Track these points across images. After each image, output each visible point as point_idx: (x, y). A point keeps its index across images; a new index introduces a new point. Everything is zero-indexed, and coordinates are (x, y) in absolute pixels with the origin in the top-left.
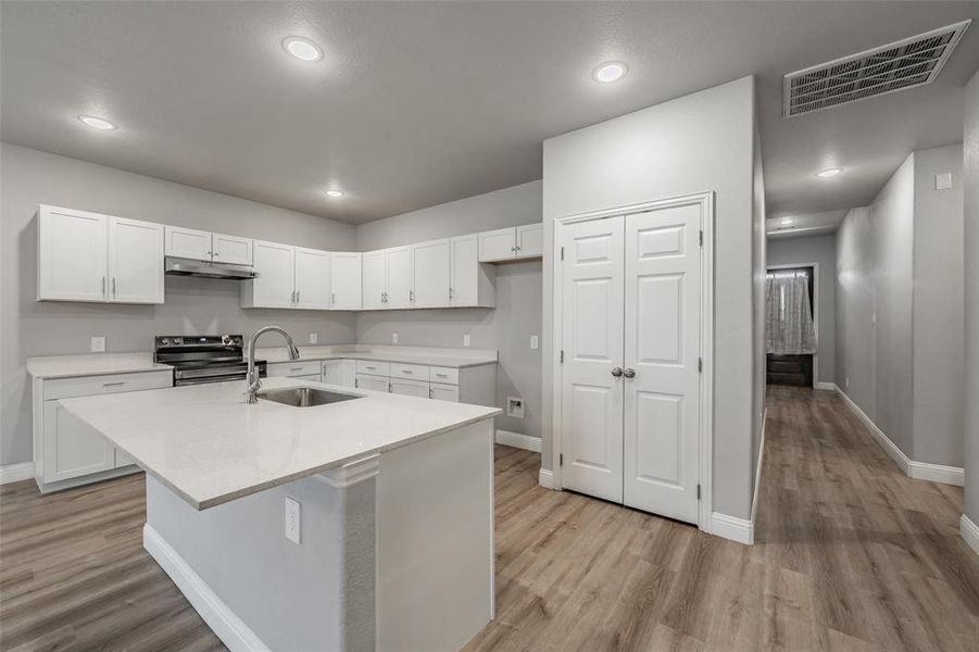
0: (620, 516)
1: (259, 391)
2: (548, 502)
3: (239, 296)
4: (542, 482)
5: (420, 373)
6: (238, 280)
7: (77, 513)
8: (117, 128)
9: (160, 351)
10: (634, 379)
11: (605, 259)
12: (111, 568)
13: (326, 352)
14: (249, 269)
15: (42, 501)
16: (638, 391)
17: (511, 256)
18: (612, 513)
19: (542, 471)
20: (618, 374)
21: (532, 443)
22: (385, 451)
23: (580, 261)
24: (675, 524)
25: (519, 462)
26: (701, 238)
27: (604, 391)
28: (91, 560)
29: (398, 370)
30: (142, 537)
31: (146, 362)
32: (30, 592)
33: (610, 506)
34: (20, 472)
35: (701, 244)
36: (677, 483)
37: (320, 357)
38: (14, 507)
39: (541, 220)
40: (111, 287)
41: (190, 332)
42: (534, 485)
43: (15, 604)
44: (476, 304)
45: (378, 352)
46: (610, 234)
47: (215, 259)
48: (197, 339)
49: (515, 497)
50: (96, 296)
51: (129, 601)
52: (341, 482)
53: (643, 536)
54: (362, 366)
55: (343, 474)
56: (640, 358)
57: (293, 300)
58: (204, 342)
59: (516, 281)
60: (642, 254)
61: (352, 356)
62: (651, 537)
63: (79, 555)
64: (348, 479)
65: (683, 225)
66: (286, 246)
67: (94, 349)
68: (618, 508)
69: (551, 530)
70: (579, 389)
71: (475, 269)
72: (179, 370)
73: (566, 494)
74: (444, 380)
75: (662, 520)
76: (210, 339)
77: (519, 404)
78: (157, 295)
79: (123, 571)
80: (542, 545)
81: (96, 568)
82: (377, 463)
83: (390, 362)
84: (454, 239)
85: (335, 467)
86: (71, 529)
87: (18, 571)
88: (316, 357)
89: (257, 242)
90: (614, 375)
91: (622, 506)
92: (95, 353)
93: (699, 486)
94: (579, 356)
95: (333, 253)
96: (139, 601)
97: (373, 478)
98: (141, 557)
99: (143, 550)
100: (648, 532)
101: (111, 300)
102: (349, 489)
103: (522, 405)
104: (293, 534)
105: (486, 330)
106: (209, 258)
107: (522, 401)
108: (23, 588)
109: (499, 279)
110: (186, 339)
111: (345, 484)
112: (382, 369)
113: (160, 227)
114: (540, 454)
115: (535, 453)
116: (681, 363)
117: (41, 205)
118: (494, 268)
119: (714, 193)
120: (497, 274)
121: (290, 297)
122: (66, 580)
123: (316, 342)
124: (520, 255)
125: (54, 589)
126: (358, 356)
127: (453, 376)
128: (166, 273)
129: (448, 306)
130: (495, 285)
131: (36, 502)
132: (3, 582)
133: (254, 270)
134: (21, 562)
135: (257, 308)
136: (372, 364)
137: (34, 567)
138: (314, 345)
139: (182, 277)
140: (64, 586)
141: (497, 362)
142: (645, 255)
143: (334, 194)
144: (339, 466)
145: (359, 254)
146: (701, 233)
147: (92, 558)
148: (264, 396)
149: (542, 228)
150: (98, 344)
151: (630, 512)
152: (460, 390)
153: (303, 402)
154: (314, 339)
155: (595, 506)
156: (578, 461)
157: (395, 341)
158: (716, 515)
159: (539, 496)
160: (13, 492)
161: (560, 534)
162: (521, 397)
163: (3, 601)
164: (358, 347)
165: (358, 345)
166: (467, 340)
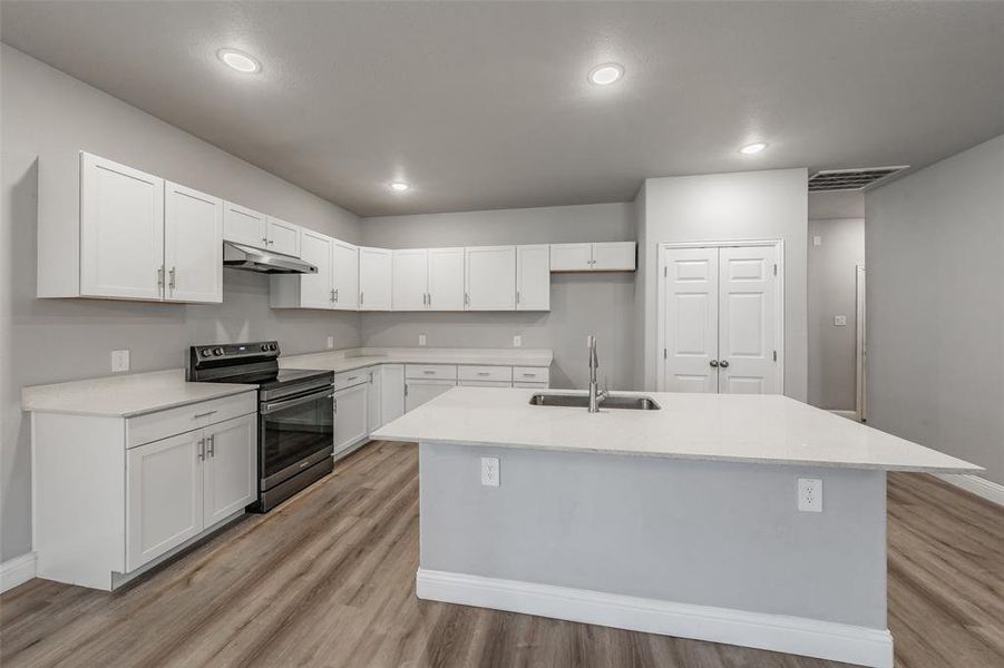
9: (202, 366)
10: (728, 368)
11: (703, 279)
16: (730, 377)
17: (585, 267)
23: (682, 279)
26: (775, 270)
27: (702, 379)
35: (776, 274)
40: (169, 282)
44: (548, 309)
46: (707, 261)
47: (269, 247)
48: (237, 348)
56: (732, 353)
58: (244, 352)
60: (732, 278)
65: (762, 259)
67: (115, 368)
70: (681, 378)
71: (545, 277)
74: (530, 379)
83: (457, 365)
89: (304, 231)
90: (711, 365)
92: (115, 374)
94: (680, 353)
95: (362, 249)
101: (166, 299)
104: (810, 507)
105: (540, 331)
106: (263, 247)
110: (226, 348)
113: (220, 203)
116: (760, 355)
119: (784, 241)
123: (332, 346)
124: (595, 267)
127: (544, 374)
128: (225, 264)
129: (513, 309)
133: (314, 265)
135: (305, 309)
136: (416, 368)
138: (331, 349)
142: (735, 278)
143: (399, 187)
146: (775, 266)
150: (120, 360)
154: (331, 343)
157: (423, 343)
164: (364, 351)
165: (364, 349)
166: (517, 341)
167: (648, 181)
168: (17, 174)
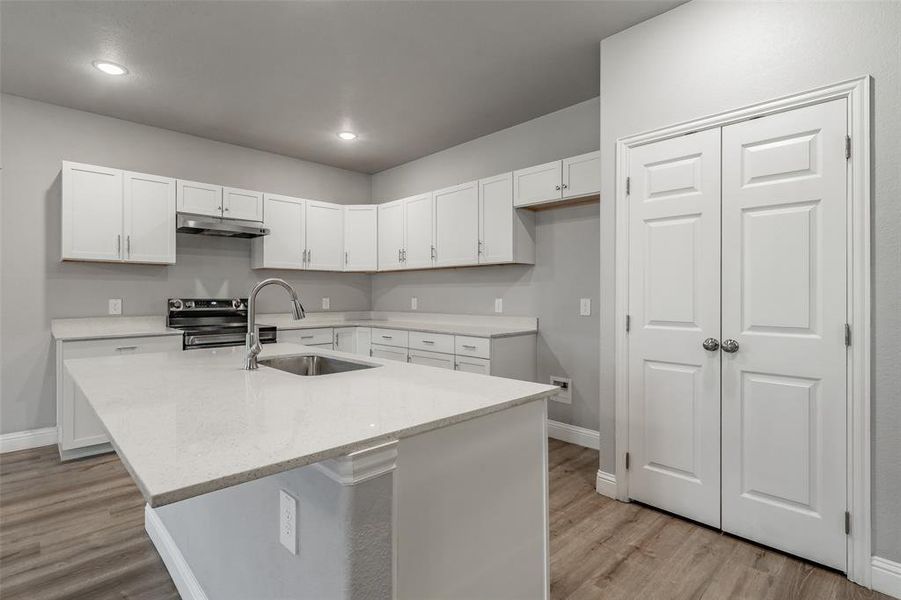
0: (718, 546)
1: (260, 356)
2: (610, 517)
3: (250, 256)
4: (601, 488)
5: (444, 343)
6: (249, 237)
7: (91, 484)
8: (128, 73)
9: (172, 315)
10: (738, 355)
11: (691, 189)
12: (110, 550)
13: (338, 319)
14: (259, 225)
15: (61, 468)
16: (743, 372)
17: (556, 196)
18: (705, 541)
19: (600, 474)
20: (712, 347)
21: (586, 437)
22: (405, 436)
23: (653, 195)
24: (807, 567)
25: (568, 460)
26: (849, 148)
27: (691, 371)
28: (96, 539)
29: (417, 340)
30: (143, 518)
31: (159, 326)
32: (34, 569)
33: (700, 530)
34: (43, 438)
35: (849, 156)
36: (808, 507)
37: (333, 324)
38: (35, 473)
39: (597, 147)
40: (126, 247)
41: (203, 295)
42: (590, 492)
43: (19, 581)
44: (510, 259)
45: (395, 320)
46: (699, 155)
47: (226, 215)
48: (208, 303)
49: (565, 506)
50: (111, 254)
51: (124, 593)
52: (346, 477)
53: (758, 579)
54: (377, 335)
55: (349, 466)
56: (748, 324)
57: (304, 260)
58: (214, 306)
59: (561, 230)
60: (748, 179)
61: (367, 324)
62: (771, 581)
63: (85, 532)
64: (355, 473)
65: (817, 131)
66: (299, 200)
67: (112, 312)
68: (715, 535)
69: (620, 557)
70: (653, 366)
71: (509, 215)
72: (189, 335)
73: (635, 508)
74: (472, 353)
75: (784, 559)
76: (221, 302)
77: (565, 386)
78: (169, 256)
79: (123, 555)
80: (609, 575)
81: (98, 548)
82: (395, 453)
83: (409, 330)
84: (483, 181)
85: (338, 455)
86: (80, 502)
87: (26, 543)
88: (328, 325)
89: (268, 196)
90: (706, 348)
91: (718, 531)
92: (112, 316)
93: (847, 515)
94: (653, 322)
95: (347, 207)
96: (134, 594)
97: (389, 474)
98: (141, 540)
99: (144, 533)
100: (765, 575)
101: (126, 260)
102: (358, 486)
103: (570, 386)
104: (288, 540)
105: (523, 292)
106: (219, 214)
107: (569, 381)
108: (30, 563)
109: (538, 228)
110: (198, 302)
111: (351, 480)
112: (400, 338)
113: (172, 181)
114: (598, 452)
115: (586, 449)
116: (813, 332)
117: (64, 162)
118: (533, 214)
119: (872, 80)
120: (536, 222)
121: (301, 257)
122: (68, 559)
123: (328, 307)
124: (568, 194)
125: (56, 568)
126: (372, 323)
127: (483, 347)
128: (179, 231)
129: (475, 263)
130: (533, 235)
131: (55, 469)
132: (3, 558)
133: (264, 227)
134: (33, 533)
135: (268, 270)
136: (387, 333)
137: (43, 541)
138: (326, 311)
139: (194, 235)
140: (66, 566)
141: (536, 333)
142: (754, 179)
143: (347, 136)
144: (344, 454)
145: (374, 207)
146: (849, 140)
147: (96, 535)
148: (268, 362)
149: (599, 158)
150: (115, 306)
151: (732, 541)
152: (491, 363)
153: (310, 371)
154: (326, 304)
155: (678, 528)
156: (652, 464)
157: (414, 307)
158: (878, 561)
159: (597, 507)
160: (39, 457)
161: (631, 563)
162: (567, 377)
163: (2, 579)
164: (373, 314)
165: (372, 313)
166: (499, 305)
167: (604, 44)
168: (47, 184)
